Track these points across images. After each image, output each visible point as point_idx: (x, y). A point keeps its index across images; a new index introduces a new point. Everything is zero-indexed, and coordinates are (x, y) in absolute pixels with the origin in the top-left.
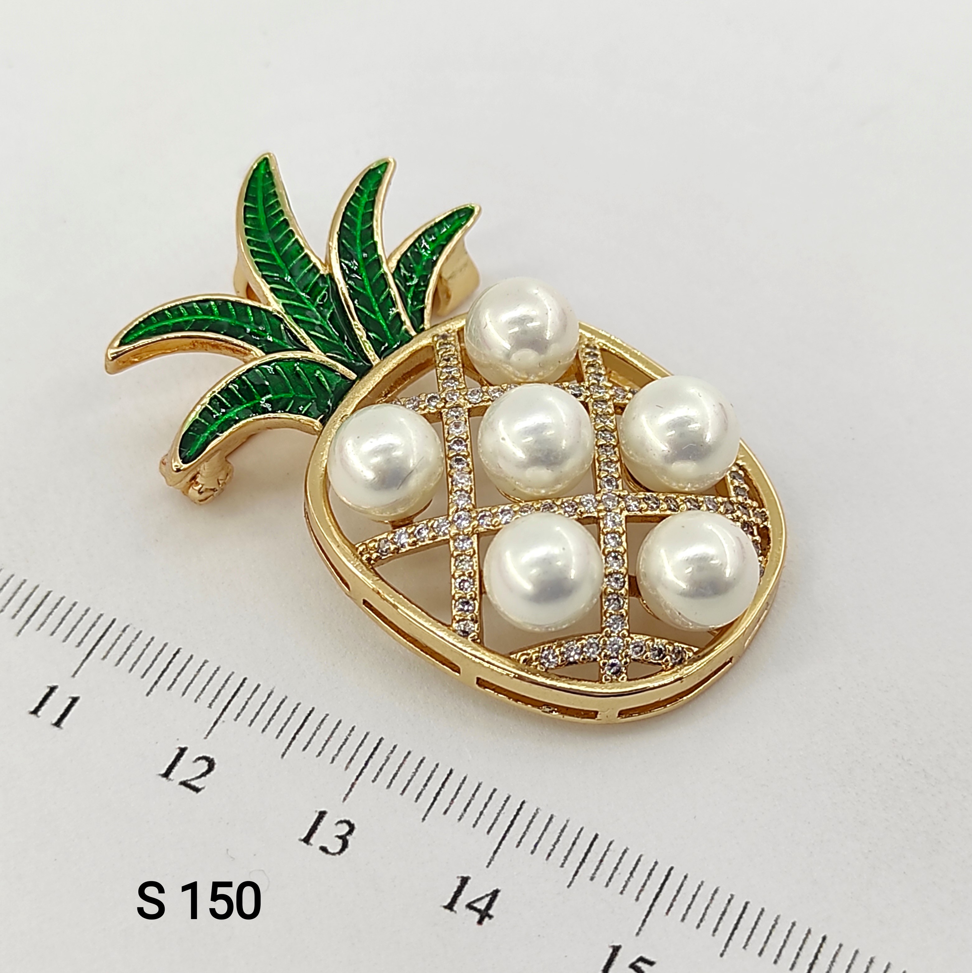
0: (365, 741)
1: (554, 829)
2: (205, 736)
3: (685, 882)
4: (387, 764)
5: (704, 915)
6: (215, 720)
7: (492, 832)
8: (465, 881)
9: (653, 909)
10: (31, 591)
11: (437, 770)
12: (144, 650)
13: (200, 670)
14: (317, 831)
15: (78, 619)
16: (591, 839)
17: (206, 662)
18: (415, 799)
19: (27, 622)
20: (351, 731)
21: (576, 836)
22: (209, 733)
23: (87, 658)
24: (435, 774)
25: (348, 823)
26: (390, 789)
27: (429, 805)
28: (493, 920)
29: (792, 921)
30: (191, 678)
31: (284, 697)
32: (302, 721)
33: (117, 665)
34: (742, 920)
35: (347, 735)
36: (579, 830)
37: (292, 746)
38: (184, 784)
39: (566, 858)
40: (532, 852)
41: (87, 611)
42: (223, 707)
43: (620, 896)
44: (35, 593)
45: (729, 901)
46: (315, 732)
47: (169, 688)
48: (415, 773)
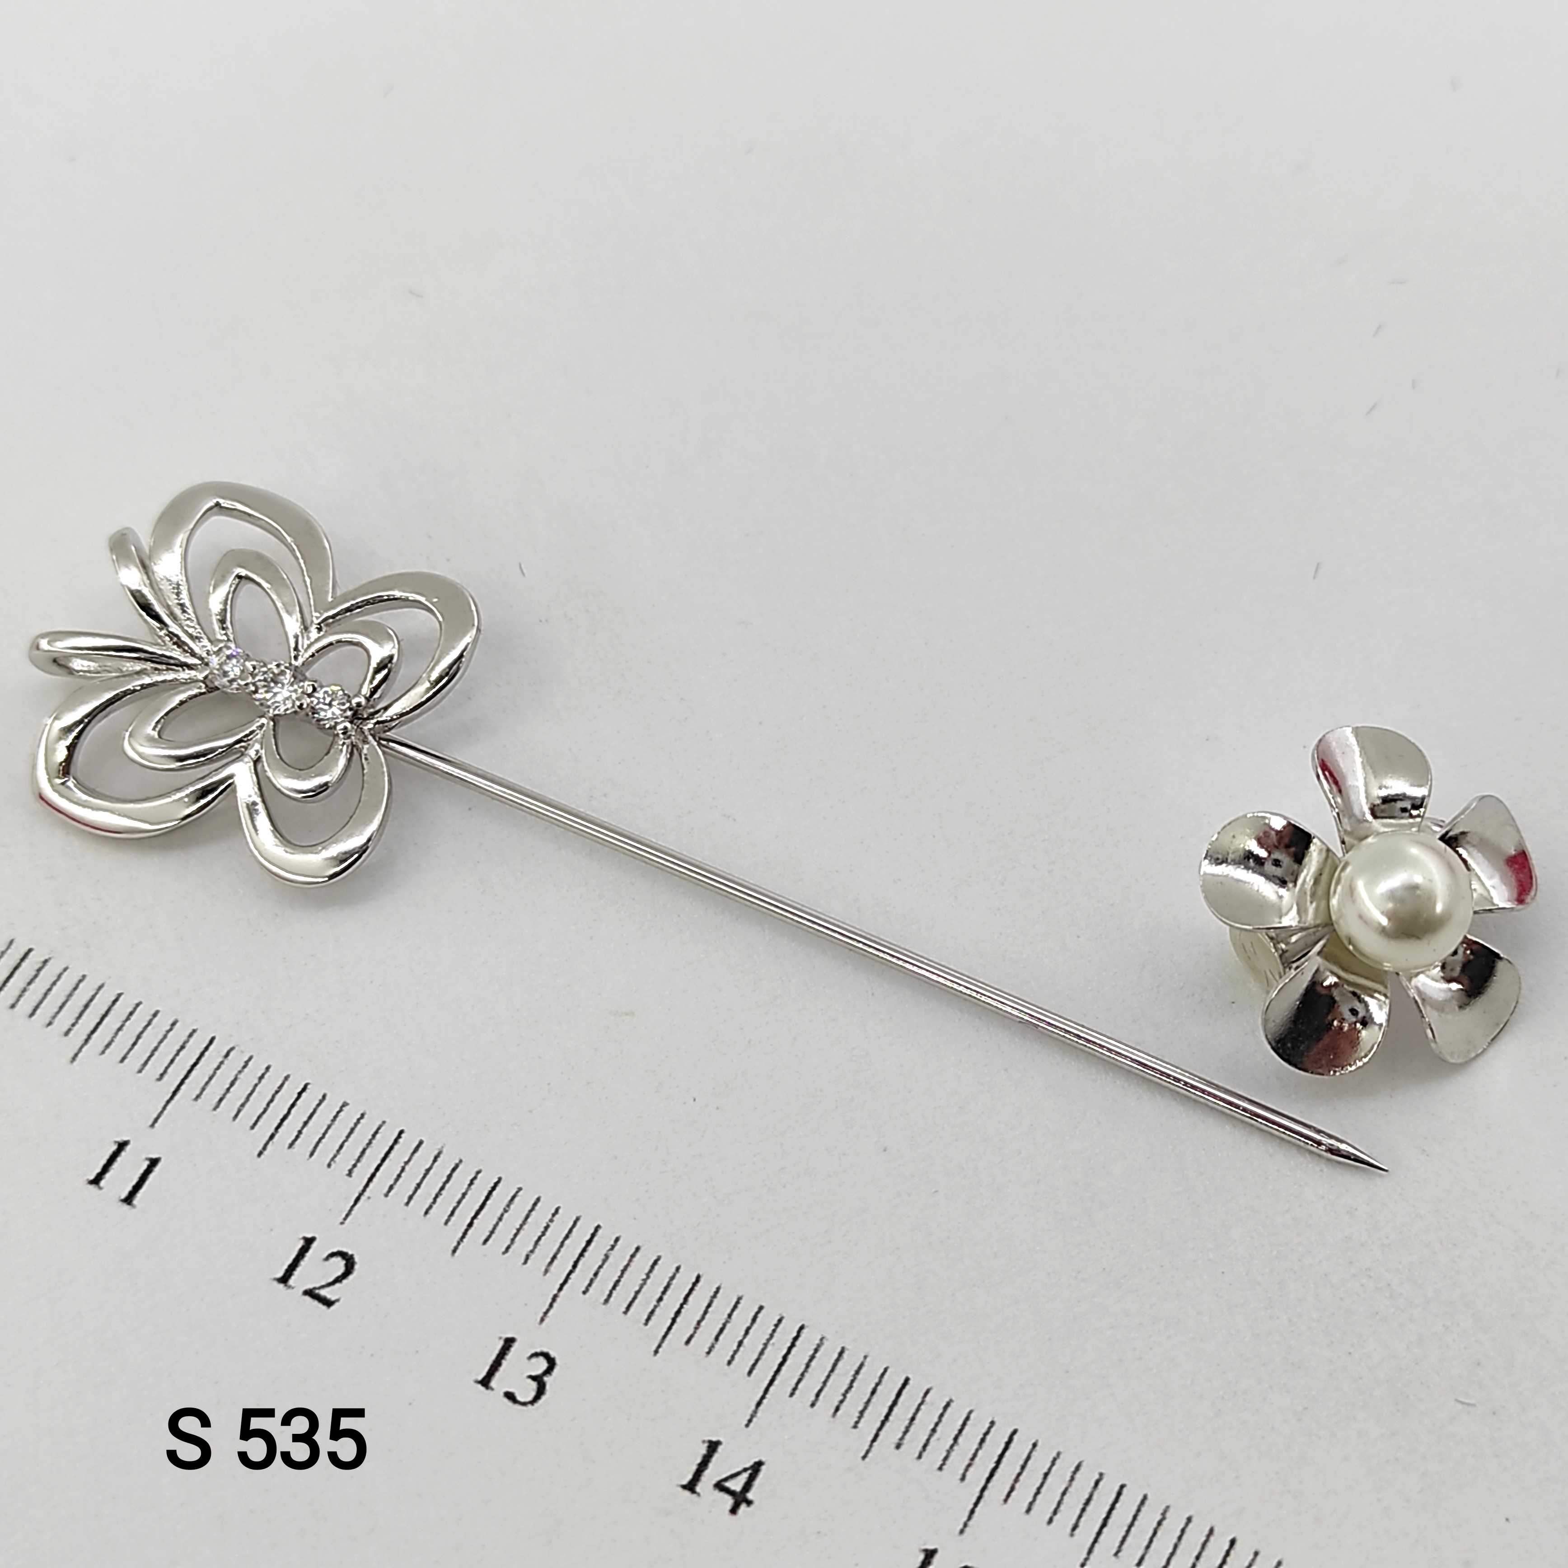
0: (575, 1230)
1: (847, 1367)
2: (341, 1220)
3: (1034, 1454)
4: (605, 1266)
5: (1059, 1504)
6: (356, 1195)
7: (755, 1372)
8: (713, 1447)
9: (986, 1493)
10: (92, 993)
11: (678, 1275)
12: (256, 1085)
13: (335, 1117)
14: (502, 1369)
15: (160, 1037)
16: (899, 1386)
17: (345, 1104)
18: (644, 1321)
19: (87, 1041)
20: (554, 1215)
21: (877, 1380)
22: (347, 1216)
23: (172, 1098)
24: (674, 1282)
25: (546, 1356)
26: (609, 1305)
27: (665, 1330)
28: (752, 1507)
29: (1187, 1515)
30: (323, 1131)
31: (457, 1161)
32: (483, 1198)
33: (215, 1109)
34: (1114, 1512)
35: (547, 1220)
36: (882, 1371)
37: (468, 1236)
38: (310, 1293)
39: (862, 1413)
40: (813, 1405)
41: (174, 1024)
42: (369, 1176)
43: (939, 1473)
44: (98, 996)
45: (1097, 1483)
46: (502, 1215)
47: (291, 1145)
48: (645, 1281)
